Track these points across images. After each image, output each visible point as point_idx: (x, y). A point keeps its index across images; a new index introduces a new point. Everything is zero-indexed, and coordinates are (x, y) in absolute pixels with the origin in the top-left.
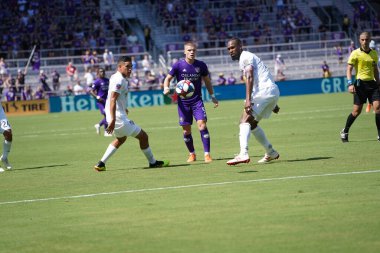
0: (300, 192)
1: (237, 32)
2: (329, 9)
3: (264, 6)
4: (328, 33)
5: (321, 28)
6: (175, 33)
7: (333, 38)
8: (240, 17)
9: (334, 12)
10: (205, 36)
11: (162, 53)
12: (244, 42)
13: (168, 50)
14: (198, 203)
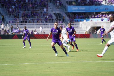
0: (49, 67)
1: (31, 19)
2: (59, 14)
3: (40, 12)
4: (58, 21)
5: (56, 19)
6: (12, 18)
7: (59, 23)
8: (32, 14)
9: (60, 15)
10: (21, 19)
11: (8, 23)
12: (33, 22)
13: (10, 22)
14: (18, 69)
